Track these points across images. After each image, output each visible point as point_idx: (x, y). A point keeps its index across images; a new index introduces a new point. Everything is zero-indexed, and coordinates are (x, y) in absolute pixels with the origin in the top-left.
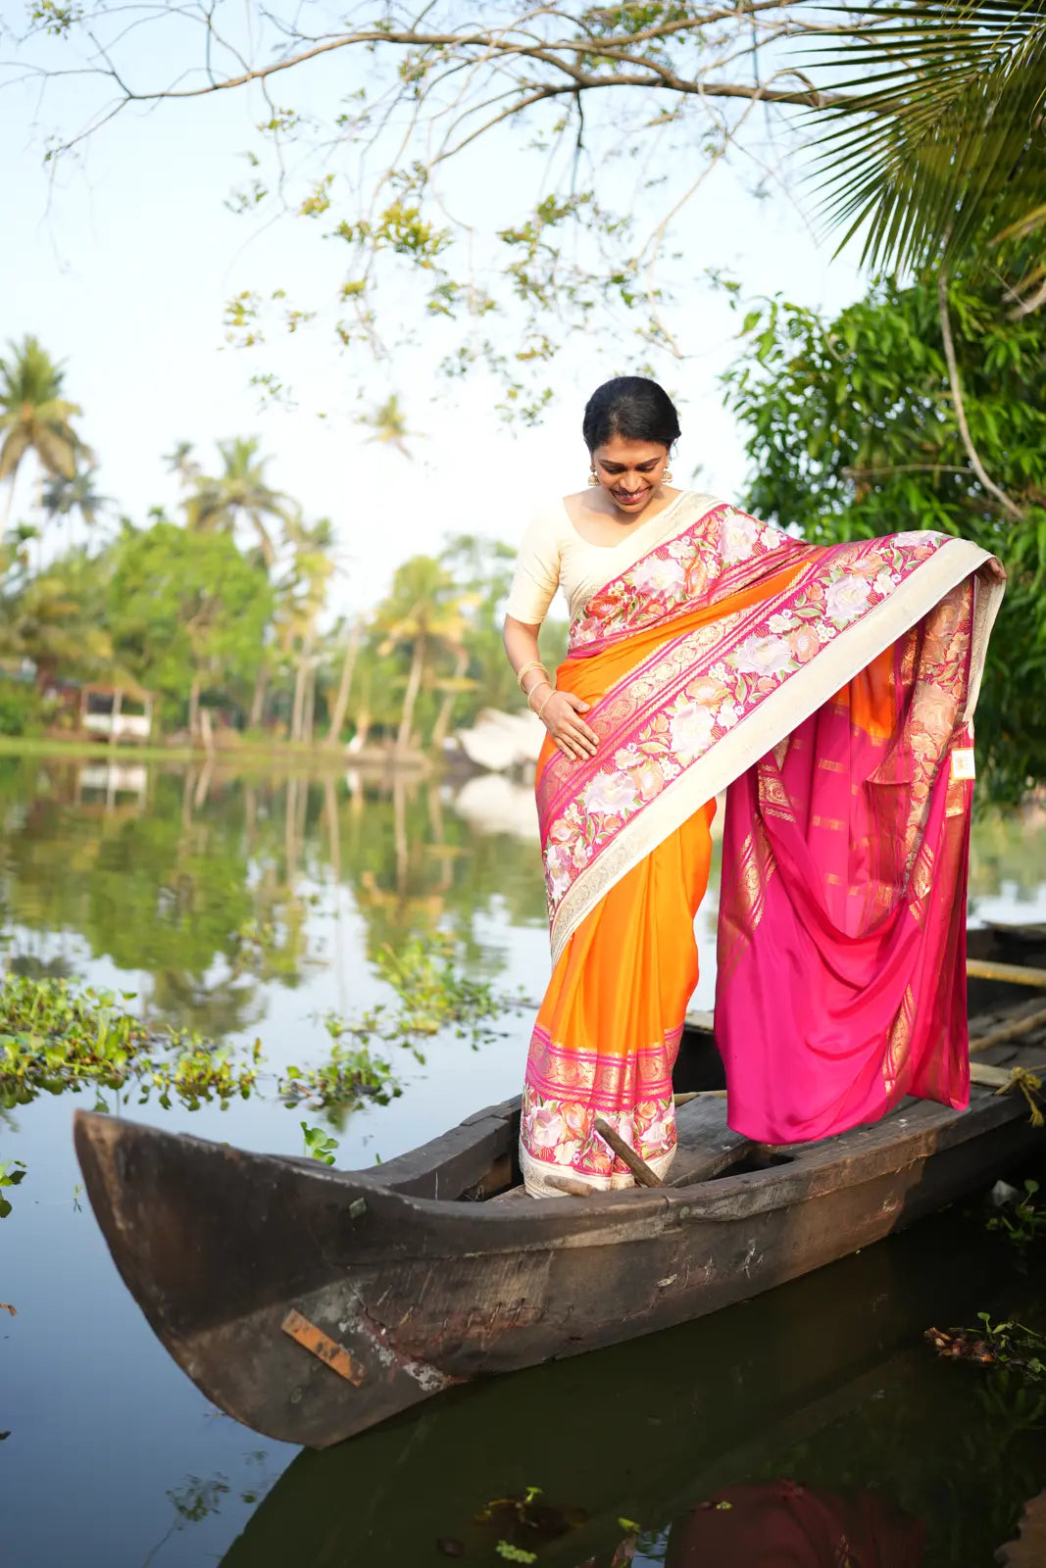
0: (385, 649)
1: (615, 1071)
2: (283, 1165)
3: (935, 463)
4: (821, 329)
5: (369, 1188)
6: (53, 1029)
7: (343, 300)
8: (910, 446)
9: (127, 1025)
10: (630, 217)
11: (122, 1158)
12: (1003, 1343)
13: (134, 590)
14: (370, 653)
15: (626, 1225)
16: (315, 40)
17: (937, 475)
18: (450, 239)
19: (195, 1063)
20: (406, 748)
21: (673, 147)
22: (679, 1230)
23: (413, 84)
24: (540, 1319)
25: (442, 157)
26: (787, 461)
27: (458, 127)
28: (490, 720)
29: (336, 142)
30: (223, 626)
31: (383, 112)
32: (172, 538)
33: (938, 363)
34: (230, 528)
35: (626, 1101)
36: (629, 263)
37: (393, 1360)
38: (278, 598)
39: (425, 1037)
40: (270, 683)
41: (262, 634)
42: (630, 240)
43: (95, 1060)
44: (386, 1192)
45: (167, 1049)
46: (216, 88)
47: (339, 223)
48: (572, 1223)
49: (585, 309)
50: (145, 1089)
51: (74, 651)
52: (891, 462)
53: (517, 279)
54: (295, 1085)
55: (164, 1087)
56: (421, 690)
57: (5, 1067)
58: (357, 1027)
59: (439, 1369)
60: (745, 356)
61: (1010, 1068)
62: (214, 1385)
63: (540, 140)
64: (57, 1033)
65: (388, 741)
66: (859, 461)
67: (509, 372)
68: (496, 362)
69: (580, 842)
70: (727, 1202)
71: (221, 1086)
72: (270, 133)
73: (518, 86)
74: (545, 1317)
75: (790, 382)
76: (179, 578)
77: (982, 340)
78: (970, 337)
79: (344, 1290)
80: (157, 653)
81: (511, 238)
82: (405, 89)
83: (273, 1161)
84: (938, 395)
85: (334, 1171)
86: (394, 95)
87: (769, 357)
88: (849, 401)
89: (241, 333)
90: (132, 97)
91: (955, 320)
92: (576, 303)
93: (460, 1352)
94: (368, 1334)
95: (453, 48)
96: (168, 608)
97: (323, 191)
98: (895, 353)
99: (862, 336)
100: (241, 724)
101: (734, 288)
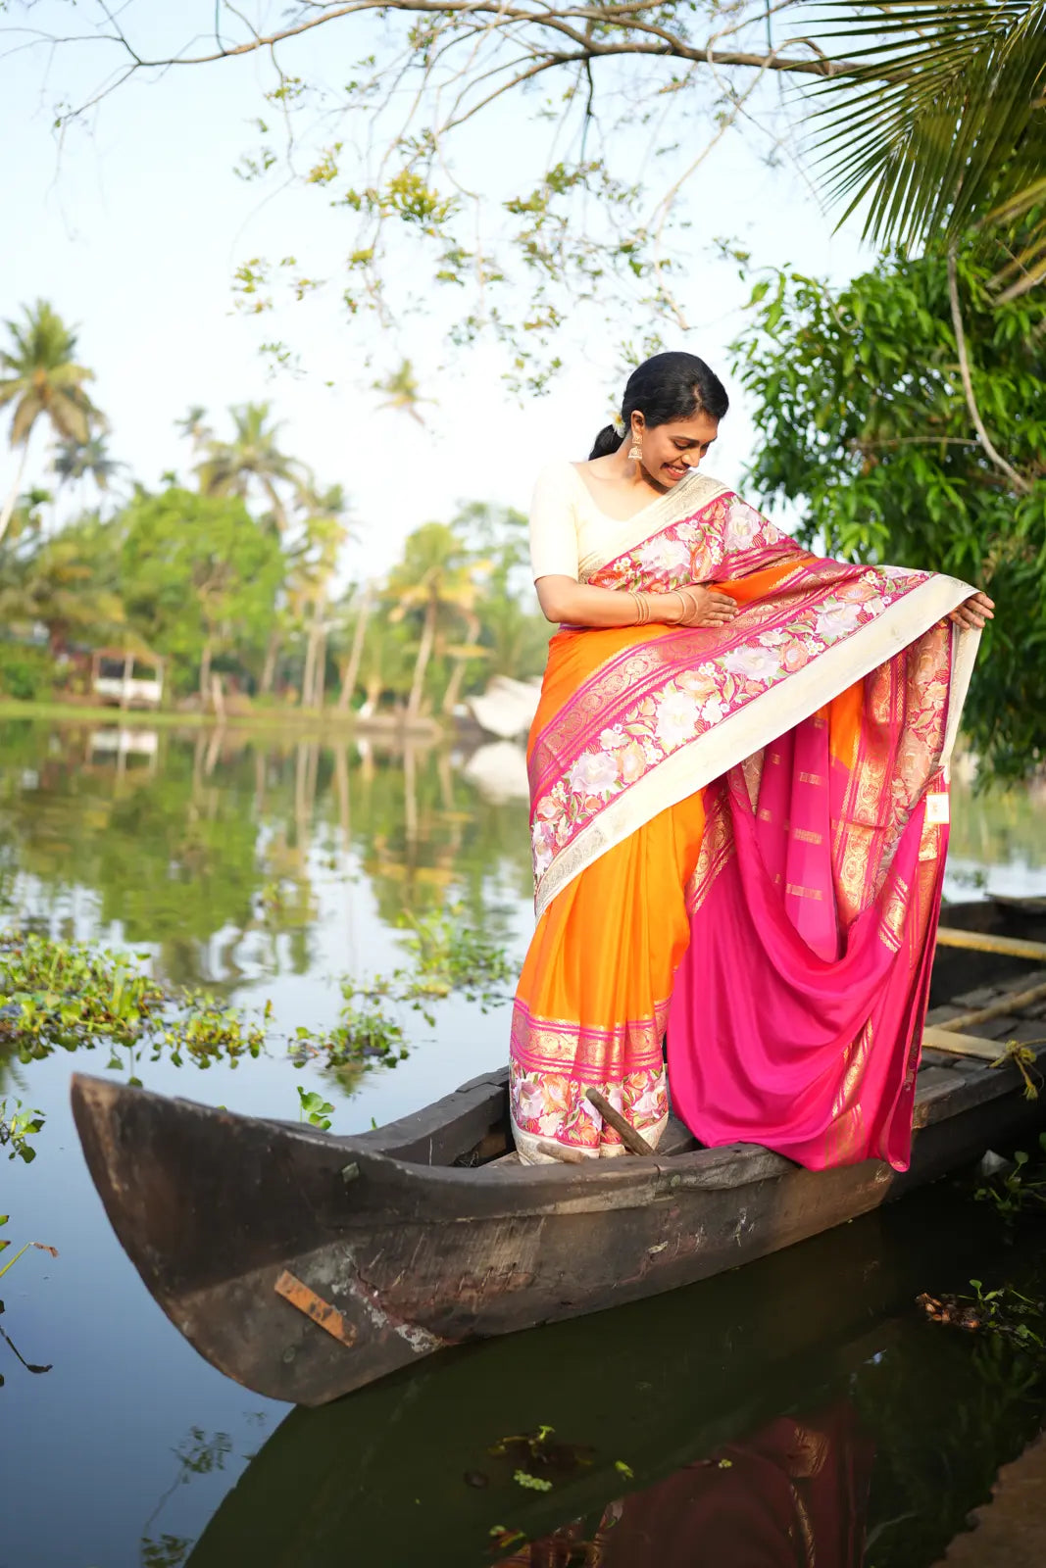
0: (397, 615)
1: (600, 1044)
2: (277, 1130)
3: (943, 435)
4: (829, 300)
5: (363, 1153)
6: (71, 988)
7: (351, 268)
8: (917, 419)
9: (141, 985)
10: (640, 185)
11: (118, 1120)
12: (993, 1310)
13: (147, 555)
14: (382, 620)
15: (617, 1193)
16: (324, 7)
17: (944, 447)
18: (458, 206)
19: (205, 1022)
20: (417, 715)
21: (685, 114)
22: (670, 1198)
23: (423, 51)
24: (531, 1284)
25: (450, 126)
26: (795, 432)
27: (468, 94)
28: (500, 687)
29: (345, 109)
30: (235, 591)
31: (393, 79)
32: (185, 503)
33: (947, 336)
34: (242, 493)
35: (614, 1073)
36: (636, 232)
37: (384, 1323)
38: (289, 564)
39: (435, 1000)
40: (281, 648)
41: (274, 600)
42: (639, 209)
43: (109, 1018)
44: (379, 1157)
45: (181, 1009)
46: (225, 54)
47: (347, 191)
48: (563, 1190)
49: (594, 278)
50: (157, 1047)
51: (85, 615)
52: (898, 434)
53: (525, 248)
54: (304, 1045)
55: (175, 1045)
56: (432, 656)
57: (21, 1024)
58: (369, 989)
59: (430, 1330)
60: (753, 327)
61: (1006, 1041)
62: (209, 1343)
63: (549, 109)
64: (73, 992)
65: (398, 708)
66: (865, 433)
67: (516, 341)
68: (505, 331)
69: (564, 820)
70: (718, 1171)
71: (231, 1045)
72: (279, 101)
73: (530, 53)
74: (538, 1280)
75: (799, 352)
76: (191, 543)
77: (992, 312)
78: (979, 308)
79: (337, 1252)
80: (169, 618)
81: (517, 208)
82: (415, 55)
83: (267, 1125)
84: (946, 367)
85: (329, 1137)
86: (404, 62)
87: (777, 328)
88: (857, 374)
89: (251, 299)
90: (141, 63)
91: (964, 291)
92: (584, 271)
93: (451, 1316)
94: (360, 1296)
95: (463, 15)
96: (181, 573)
97: (331, 159)
98: (903, 326)
99: (870, 308)
100: (252, 689)
101: (743, 258)
